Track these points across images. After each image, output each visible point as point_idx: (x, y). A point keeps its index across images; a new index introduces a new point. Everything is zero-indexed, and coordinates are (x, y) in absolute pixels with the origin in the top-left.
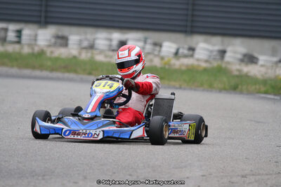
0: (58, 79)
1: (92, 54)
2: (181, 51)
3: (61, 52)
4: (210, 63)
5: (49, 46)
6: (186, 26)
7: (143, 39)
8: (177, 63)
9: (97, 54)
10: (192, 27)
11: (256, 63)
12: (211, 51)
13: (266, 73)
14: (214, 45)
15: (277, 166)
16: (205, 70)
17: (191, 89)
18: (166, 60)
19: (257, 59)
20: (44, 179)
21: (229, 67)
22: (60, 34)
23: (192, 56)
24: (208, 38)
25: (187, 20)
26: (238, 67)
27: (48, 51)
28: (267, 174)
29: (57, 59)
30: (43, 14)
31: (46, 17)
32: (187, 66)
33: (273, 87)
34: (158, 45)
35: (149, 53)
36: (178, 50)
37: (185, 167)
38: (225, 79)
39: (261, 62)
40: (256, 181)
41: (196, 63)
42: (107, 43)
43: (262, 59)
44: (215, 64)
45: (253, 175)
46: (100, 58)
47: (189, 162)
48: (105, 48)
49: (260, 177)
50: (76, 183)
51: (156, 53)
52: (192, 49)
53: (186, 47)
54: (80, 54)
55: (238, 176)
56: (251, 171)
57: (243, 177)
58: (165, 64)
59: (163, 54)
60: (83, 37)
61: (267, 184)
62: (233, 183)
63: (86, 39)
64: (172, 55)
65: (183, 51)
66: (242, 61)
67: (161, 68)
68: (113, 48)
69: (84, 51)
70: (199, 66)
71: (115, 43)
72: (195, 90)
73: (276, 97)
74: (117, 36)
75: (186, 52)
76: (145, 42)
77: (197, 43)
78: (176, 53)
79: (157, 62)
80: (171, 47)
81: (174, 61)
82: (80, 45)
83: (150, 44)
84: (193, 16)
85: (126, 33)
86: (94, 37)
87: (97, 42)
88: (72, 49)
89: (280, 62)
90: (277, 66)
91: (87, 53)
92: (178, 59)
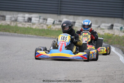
1: (16, 23)
2: (55, 22)
3: (3, 23)
6: (58, 11)
7: (39, 17)
8: (54, 28)
9: (19, 24)
10: (60, 11)
14: (70, 19)
15: (98, 73)
18: (49, 26)
21: (77, 29)
23: (60, 24)
24: (68, 16)
25: (58, 9)
28: (93, 77)
32: (58, 29)
34: (45, 19)
35: (41, 23)
37: (58, 73)
40: (89, 80)
42: (23, 18)
45: (87, 77)
46: (20, 25)
47: (60, 71)
48: (22, 21)
49: (90, 78)
50: (9, 81)
51: (45, 23)
52: (60, 21)
53: (58, 20)
54: (11, 23)
55: (81, 77)
56: (87, 75)
57: (83, 78)
58: (49, 28)
59: (47, 23)
60: (12, 16)
61: (93, 81)
63: (14, 17)
64: (51, 24)
65: (57, 22)
67: (47, 30)
68: (25, 21)
71: (26, 19)
74: (27, 16)
75: (58, 22)
76: (40, 18)
78: (54, 23)
79: (45, 27)
80: (51, 20)
81: (52, 27)
82: (11, 19)
83: (42, 19)
84: (61, 6)
85: (31, 14)
86: (17, 16)
87: (18, 18)
88: (7, 21)
89: (99, 27)
90: (98, 29)
91: (14, 23)
92: (54, 26)
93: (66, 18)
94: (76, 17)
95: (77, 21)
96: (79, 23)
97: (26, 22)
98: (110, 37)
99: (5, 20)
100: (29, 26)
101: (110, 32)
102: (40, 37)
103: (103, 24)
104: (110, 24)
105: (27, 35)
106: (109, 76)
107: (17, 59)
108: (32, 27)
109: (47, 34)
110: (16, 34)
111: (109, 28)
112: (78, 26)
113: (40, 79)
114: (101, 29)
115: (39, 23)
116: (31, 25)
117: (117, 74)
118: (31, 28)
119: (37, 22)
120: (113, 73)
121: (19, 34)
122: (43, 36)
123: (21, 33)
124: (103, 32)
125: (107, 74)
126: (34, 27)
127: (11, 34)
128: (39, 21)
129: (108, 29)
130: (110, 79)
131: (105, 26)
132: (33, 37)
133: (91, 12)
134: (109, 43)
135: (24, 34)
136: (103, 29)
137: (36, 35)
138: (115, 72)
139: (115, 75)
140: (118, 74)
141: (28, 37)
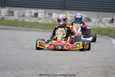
0: (10, 29)
1: (24, 18)
3: (11, 18)
5: (6, 15)
6: (62, 7)
9: (26, 19)
10: (64, 7)
11: (91, 22)
12: (72, 17)
13: (95, 26)
15: (100, 64)
18: (54, 20)
19: (91, 20)
20: (4, 70)
22: (10, 10)
24: (71, 11)
25: (62, 4)
27: (6, 18)
28: (95, 67)
29: (9, 21)
30: (3, 2)
31: (4, 4)
33: (98, 31)
34: (51, 14)
35: (47, 18)
37: (62, 64)
39: (93, 21)
40: (91, 70)
42: (30, 14)
43: (93, 20)
45: (90, 67)
46: (27, 20)
47: (64, 62)
48: (29, 16)
49: (92, 68)
50: (17, 72)
51: (50, 18)
54: (19, 18)
55: (84, 68)
56: (89, 66)
57: (86, 68)
58: (54, 22)
59: (53, 18)
60: (20, 12)
61: (95, 71)
62: (82, 71)
63: (21, 13)
66: (85, 21)
67: (52, 24)
68: (32, 16)
69: (20, 17)
71: (33, 14)
73: (99, 35)
74: (34, 11)
76: (45, 13)
79: (50, 22)
80: (56, 15)
82: (18, 15)
83: (47, 14)
84: (65, 2)
85: (37, 10)
86: (24, 11)
87: (26, 13)
88: (15, 16)
89: (101, 21)
90: (99, 23)
91: (21, 18)
93: (70, 13)
97: (32, 17)
98: (111, 31)
99: (13, 15)
100: (36, 21)
101: (111, 26)
102: (46, 30)
103: (104, 19)
104: (110, 19)
105: (33, 29)
106: (110, 66)
107: (25, 52)
108: (38, 21)
110: (24, 28)
111: (110, 21)
113: (46, 70)
114: (102, 23)
115: (44, 18)
116: (38, 20)
118: (38, 23)
119: (43, 17)
121: (27, 29)
122: (48, 30)
123: (28, 28)
124: (105, 25)
126: (40, 22)
127: (19, 29)
128: (45, 16)
129: (109, 23)
130: (111, 69)
131: (106, 20)
132: (39, 31)
133: (93, 7)
134: (110, 36)
135: (31, 28)
137: (42, 29)
141: (35, 31)
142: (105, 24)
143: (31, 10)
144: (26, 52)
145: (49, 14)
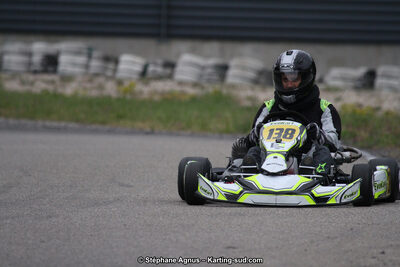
2: (151, 68)
4: (203, 88)
6: (159, 26)
7: (85, 51)
8: (145, 90)
9: (8, 79)
10: (169, 26)
12: (203, 68)
14: (207, 57)
16: (194, 100)
17: (170, 134)
18: (127, 84)
21: (235, 93)
23: (170, 77)
24: (198, 44)
25: (158, 16)
26: (249, 93)
32: (163, 94)
34: (112, 60)
35: (96, 75)
36: (145, 68)
38: (228, 114)
41: (178, 89)
42: (24, 59)
44: (210, 89)
46: (13, 86)
48: (21, 68)
51: (109, 73)
52: (170, 65)
53: (160, 61)
58: (125, 92)
59: (120, 75)
64: (135, 77)
65: (155, 69)
66: (256, 82)
67: (118, 99)
68: (33, 68)
70: (183, 93)
71: (37, 59)
72: (178, 135)
74: (40, 47)
75: (160, 70)
76: (90, 56)
77: (178, 55)
78: (144, 73)
79: (111, 89)
80: (134, 63)
81: (139, 87)
83: (99, 58)
84: (169, 7)
85: (56, 42)
87: (6, 58)
89: (321, 81)
92: (146, 83)
93: (193, 51)
94: (229, 47)
95: (233, 63)
96: (244, 68)
97: (35, 72)
98: (364, 121)
100: (50, 88)
101: (366, 100)
102: (94, 127)
103: (336, 72)
104: (361, 71)
105: (40, 123)
107: (7, 218)
108: (60, 90)
109: (120, 117)
111: (358, 84)
112: (237, 81)
114: (329, 89)
115: (86, 74)
116: (58, 83)
117: (391, 261)
118: (57, 96)
119: (77, 70)
120: (374, 258)
121: (12, 121)
122: (103, 123)
124: (338, 99)
125: (351, 262)
126: (69, 90)
128: (87, 66)
129: (357, 88)
131: (343, 79)
132: (65, 130)
135: (32, 117)
136: (335, 89)
137: (77, 121)
138: (383, 253)
139: (385, 264)
140: (394, 258)
141: (46, 129)
142: (338, 94)
143: (31, 42)
144: (13, 218)
145: (107, 59)
